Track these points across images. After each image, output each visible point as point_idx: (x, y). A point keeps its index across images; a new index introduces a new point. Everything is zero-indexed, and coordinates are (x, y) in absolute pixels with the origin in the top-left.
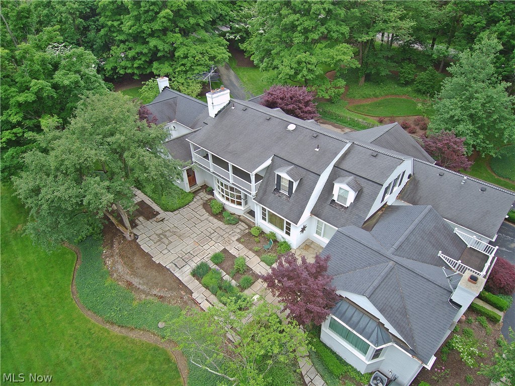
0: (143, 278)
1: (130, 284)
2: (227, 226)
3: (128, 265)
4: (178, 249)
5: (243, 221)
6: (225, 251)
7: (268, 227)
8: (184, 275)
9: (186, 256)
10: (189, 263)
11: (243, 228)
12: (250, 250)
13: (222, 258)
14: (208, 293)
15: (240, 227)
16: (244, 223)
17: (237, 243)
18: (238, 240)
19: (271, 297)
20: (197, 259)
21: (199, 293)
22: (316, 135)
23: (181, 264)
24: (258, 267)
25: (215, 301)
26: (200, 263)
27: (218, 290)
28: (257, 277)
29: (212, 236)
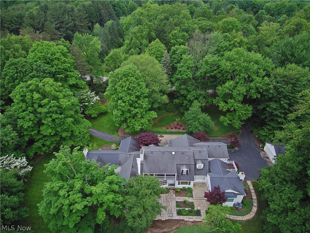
0: (166, 227)
2: (167, 194)
3: (157, 228)
5: (170, 189)
6: (177, 202)
7: (181, 186)
8: (176, 217)
9: (170, 212)
10: (173, 213)
11: (172, 191)
12: (182, 196)
13: (178, 204)
14: (187, 216)
15: (171, 191)
16: (172, 189)
17: (177, 197)
18: (176, 196)
19: (201, 205)
20: (173, 210)
21: (186, 218)
22: (183, 153)
23: (171, 215)
24: (190, 200)
25: (191, 217)
26: (175, 210)
27: (190, 213)
28: (193, 203)
29: (168, 200)
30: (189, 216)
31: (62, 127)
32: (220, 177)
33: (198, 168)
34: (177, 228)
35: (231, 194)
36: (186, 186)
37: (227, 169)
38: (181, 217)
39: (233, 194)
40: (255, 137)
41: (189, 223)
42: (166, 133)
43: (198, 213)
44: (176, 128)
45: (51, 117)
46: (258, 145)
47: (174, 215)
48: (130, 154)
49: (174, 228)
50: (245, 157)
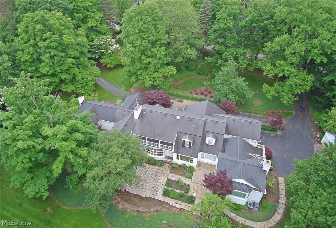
0: (143, 206)
1: (138, 211)
2: (160, 167)
3: (132, 203)
4: (148, 186)
5: (165, 163)
6: (168, 179)
7: (180, 162)
9: (154, 189)
10: (158, 191)
11: (168, 166)
12: (178, 175)
13: (169, 183)
14: (175, 200)
15: (166, 166)
16: (168, 163)
17: (171, 174)
18: (170, 172)
19: (200, 192)
20: (159, 188)
21: (172, 202)
23: (155, 193)
24: (187, 181)
25: (181, 202)
26: (162, 189)
27: (179, 197)
28: (189, 186)
29: (158, 175)
30: (178, 201)
31: (62, 67)
32: (234, 160)
33: (207, 143)
34: (157, 211)
35: (243, 186)
36: (188, 164)
37: (250, 154)
38: (167, 200)
39: (245, 187)
40: (313, 122)
41: (174, 209)
42: (187, 98)
43: (191, 200)
44: (202, 94)
45: (50, 53)
46: (314, 134)
47: (158, 194)
48: (129, 112)
49: (152, 210)
50: (288, 146)
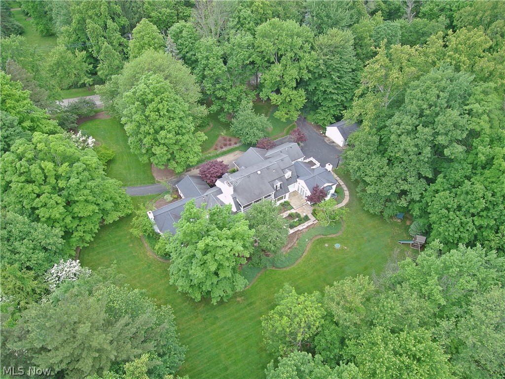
8: (291, 231)
22: (268, 168)
27: (300, 222)
28: (296, 213)
30: (302, 225)
32: (311, 177)
33: (287, 178)
34: (297, 239)
35: (328, 187)
36: (283, 201)
37: (311, 168)
38: (296, 229)
41: (304, 230)
43: (306, 218)
46: (319, 133)
48: (207, 196)
49: (295, 241)
